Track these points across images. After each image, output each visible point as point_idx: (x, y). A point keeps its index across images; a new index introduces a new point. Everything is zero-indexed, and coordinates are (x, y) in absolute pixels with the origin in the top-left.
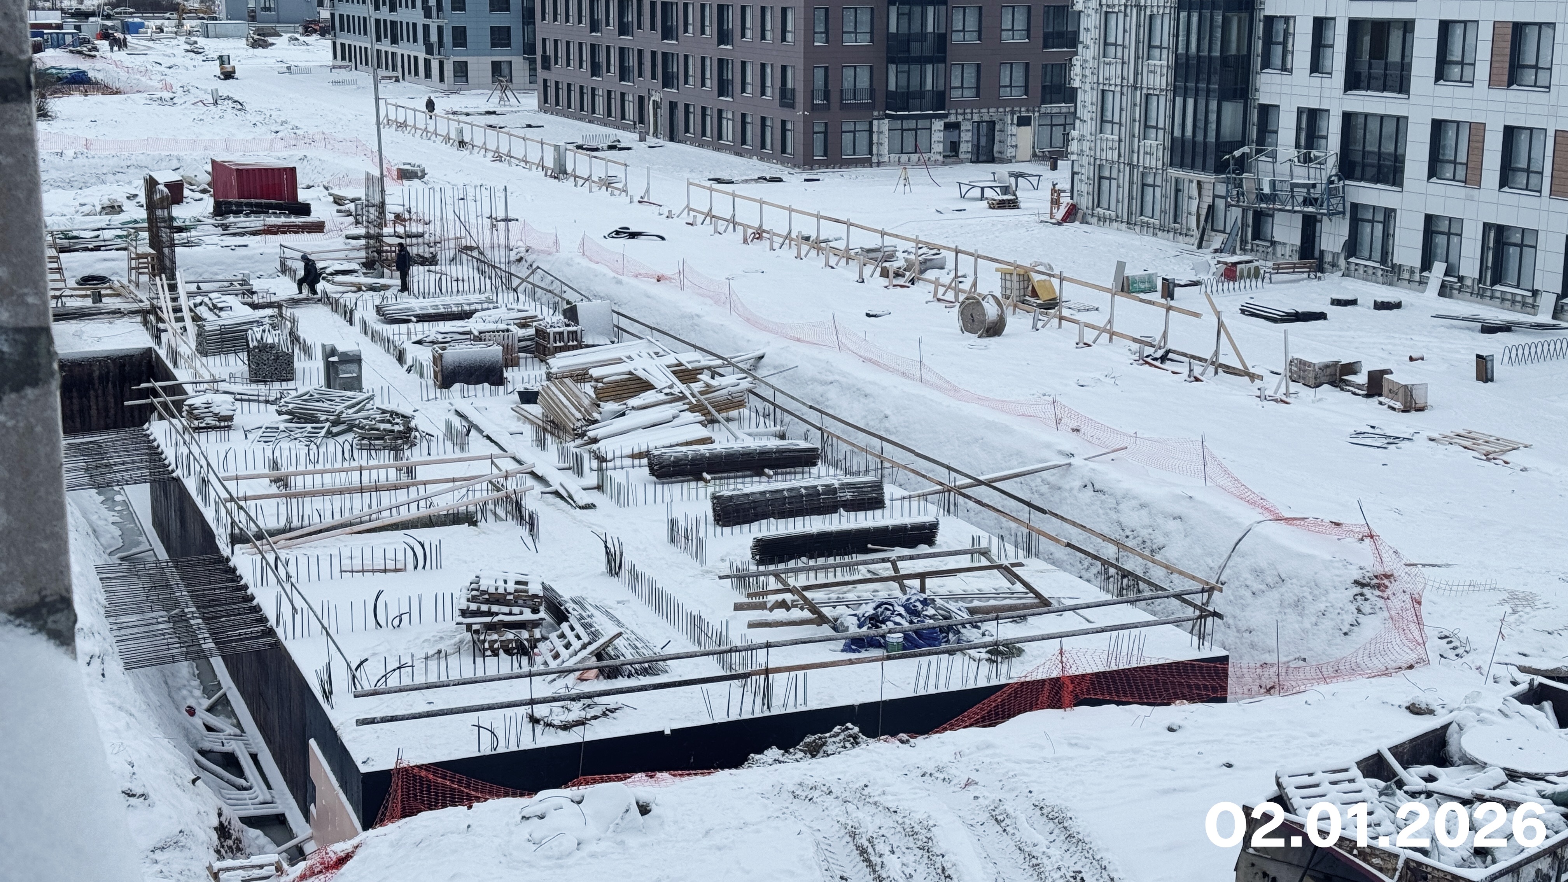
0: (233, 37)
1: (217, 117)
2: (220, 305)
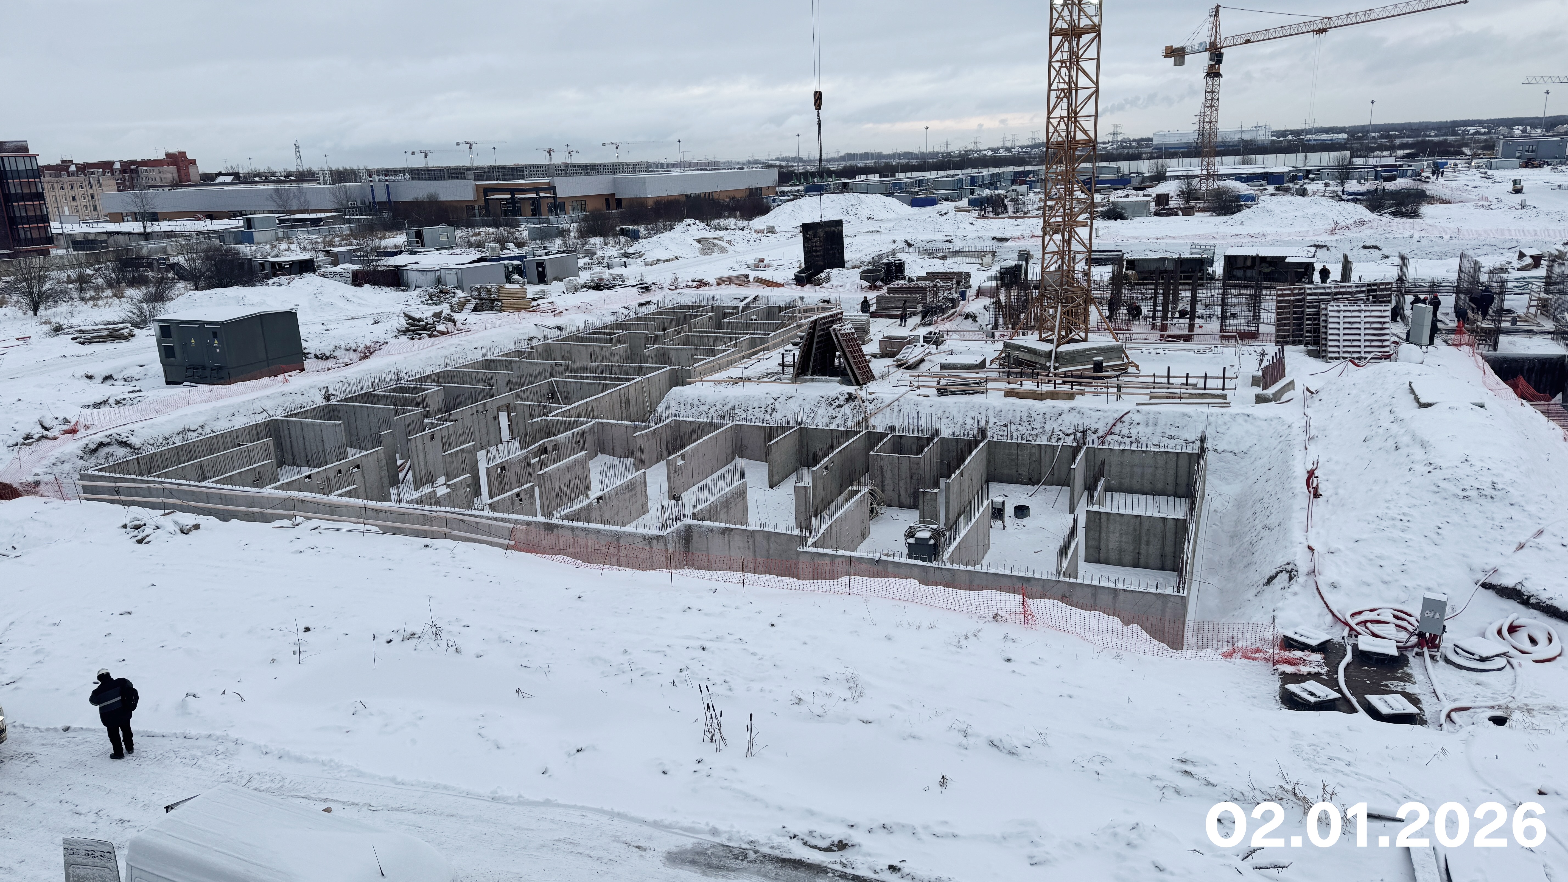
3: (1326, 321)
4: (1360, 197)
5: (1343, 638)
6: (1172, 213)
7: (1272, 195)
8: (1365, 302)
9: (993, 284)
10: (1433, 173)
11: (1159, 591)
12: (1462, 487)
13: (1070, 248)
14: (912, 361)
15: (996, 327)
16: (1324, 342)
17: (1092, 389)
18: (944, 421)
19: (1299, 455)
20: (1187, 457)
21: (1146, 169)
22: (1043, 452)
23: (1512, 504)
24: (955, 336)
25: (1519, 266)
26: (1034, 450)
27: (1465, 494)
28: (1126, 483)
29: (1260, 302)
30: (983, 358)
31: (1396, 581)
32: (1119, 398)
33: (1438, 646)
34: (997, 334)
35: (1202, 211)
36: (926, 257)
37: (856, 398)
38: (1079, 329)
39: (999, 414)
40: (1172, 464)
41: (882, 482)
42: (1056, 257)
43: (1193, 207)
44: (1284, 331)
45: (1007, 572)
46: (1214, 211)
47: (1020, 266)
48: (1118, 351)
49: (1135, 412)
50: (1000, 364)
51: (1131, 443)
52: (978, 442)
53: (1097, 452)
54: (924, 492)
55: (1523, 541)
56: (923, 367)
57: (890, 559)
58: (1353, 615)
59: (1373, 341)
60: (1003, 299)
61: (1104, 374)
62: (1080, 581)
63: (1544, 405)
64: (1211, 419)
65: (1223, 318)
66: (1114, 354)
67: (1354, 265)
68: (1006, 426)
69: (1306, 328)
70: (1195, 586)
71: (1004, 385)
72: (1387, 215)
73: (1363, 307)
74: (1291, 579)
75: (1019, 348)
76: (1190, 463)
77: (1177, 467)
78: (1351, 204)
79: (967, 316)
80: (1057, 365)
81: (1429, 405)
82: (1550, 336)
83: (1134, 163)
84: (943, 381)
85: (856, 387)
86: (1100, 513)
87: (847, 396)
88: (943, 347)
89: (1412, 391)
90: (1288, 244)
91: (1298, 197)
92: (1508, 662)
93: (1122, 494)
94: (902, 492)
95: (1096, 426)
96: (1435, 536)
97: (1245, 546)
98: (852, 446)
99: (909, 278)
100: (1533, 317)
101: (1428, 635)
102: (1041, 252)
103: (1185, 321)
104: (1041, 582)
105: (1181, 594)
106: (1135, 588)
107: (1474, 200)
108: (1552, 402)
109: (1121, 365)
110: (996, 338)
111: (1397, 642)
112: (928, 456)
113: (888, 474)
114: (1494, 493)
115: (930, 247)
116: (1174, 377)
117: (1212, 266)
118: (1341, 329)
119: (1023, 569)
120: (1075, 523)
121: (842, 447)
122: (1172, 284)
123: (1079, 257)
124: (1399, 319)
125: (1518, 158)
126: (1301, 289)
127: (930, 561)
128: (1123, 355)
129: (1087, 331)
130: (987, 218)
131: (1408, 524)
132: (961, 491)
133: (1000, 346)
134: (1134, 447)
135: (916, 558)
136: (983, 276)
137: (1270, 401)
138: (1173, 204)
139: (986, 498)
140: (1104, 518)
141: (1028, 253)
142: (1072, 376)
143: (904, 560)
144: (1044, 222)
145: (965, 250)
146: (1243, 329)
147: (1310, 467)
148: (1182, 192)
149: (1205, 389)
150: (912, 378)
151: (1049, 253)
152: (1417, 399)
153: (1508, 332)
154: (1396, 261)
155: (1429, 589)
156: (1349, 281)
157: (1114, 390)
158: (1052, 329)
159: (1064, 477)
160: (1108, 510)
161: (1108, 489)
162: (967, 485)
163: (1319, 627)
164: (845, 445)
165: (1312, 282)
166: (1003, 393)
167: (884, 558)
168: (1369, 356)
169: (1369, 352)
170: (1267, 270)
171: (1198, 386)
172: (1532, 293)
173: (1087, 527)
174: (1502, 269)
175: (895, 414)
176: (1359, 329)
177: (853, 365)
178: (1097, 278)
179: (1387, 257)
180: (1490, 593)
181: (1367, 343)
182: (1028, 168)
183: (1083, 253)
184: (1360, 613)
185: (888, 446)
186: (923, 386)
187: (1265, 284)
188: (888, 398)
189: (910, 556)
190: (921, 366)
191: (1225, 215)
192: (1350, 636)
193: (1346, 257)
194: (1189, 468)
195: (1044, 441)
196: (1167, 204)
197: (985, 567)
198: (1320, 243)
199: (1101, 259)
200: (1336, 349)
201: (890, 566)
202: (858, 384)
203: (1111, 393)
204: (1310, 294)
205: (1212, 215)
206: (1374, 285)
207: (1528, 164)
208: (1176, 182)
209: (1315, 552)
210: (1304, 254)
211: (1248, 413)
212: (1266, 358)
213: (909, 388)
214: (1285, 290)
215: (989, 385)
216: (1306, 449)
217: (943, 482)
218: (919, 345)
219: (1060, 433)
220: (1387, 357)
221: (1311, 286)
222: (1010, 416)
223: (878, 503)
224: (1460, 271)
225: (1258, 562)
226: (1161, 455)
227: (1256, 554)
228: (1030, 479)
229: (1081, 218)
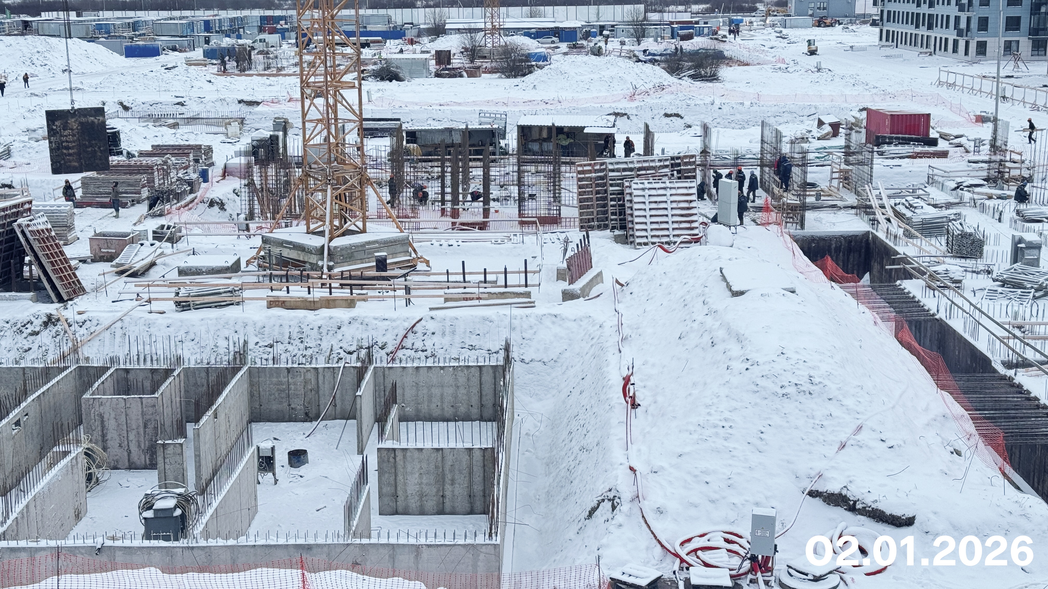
0: (801, 27)
1: (829, 80)
2: (915, 205)
3: (631, 201)
4: (658, 58)
5: (674, 572)
6: (455, 74)
7: (565, 54)
8: (670, 179)
9: (243, 160)
10: (730, 32)
11: (469, 541)
12: (780, 384)
13: (336, 115)
14: (138, 266)
15: (251, 216)
16: (630, 225)
17: (376, 293)
18: (188, 344)
19: (613, 358)
20: (491, 371)
21: (422, 20)
22: (321, 377)
23: (830, 399)
24: (196, 230)
25: (819, 135)
26: (310, 376)
27: (784, 391)
28: (424, 408)
29: (560, 181)
30: (235, 259)
31: (724, 498)
32: (408, 302)
33: (770, 570)
34: (253, 226)
35: (490, 73)
36: (151, 124)
37: (58, 320)
38: (355, 217)
39: (261, 331)
40: (475, 381)
41: (103, 436)
42: (320, 127)
43: (478, 68)
44: (588, 214)
45: (282, 541)
46: (503, 73)
47: (277, 137)
48: (405, 244)
49: (429, 319)
50: (259, 266)
51: (427, 357)
52: (235, 370)
53: (387, 372)
54: (164, 445)
55: (844, 440)
56: (154, 274)
57: (118, 543)
58: (682, 544)
59: (681, 222)
60: (257, 180)
61: (389, 273)
62: (374, 541)
63: (853, 287)
64: (516, 323)
65: (521, 200)
66: (399, 248)
67: (656, 136)
68: (271, 346)
69: (611, 210)
70: (509, 529)
71: (265, 293)
72: (686, 78)
73: (668, 185)
74: (614, 508)
75: (282, 243)
76: (495, 378)
77: (481, 384)
78: (649, 66)
79: (212, 204)
80: (331, 264)
81: (742, 293)
82: (854, 211)
83: (407, 11)
84: (183, 291)
85: (57, 305)
86: (394, 450)
87: (45, 319)
88: (180, 245)
89: (724, 278)
90: (586, 111)
91: (593, 57)
92: (841, 578)
93: (420, 423)
94: (134, 448)
95: (384, 340)
96: (758, 442)
97: (562, 474)
98: (55, 389)
99: (128, 153)
100: (836, 190)
101: (760, 557)
102: (301, 120)
103: (479, 205)
104: (325, 549)
105: (493, 542)
106: (440, 541)
107: (772, 62)
108: (860, 284)
109: (408, 261)
110: (252, 232)
111: (731, 570)
112: (167, 394)
113: (111, 424)
114: (812, 388)
115: (156, 111)
116: (470, 273)
117: (504, 138)
118: (647, 210)
119: (302, 534)
120: (364, 465)
121: (39, 392)
122: (460, 160)
123: (349, 126)
124: (705, 196)
125: (811, 16)
126: (602, 164)
127: (176, 539)
128: (410, 249)
129: (365, 219)
130: (230, 75)
131: (730, 431)
132: (216, 438)
133: (257, 241)
134: (430, 363)
135: (156, 538)
136: (230, 150)
137: (578, 297)
138: (456, 62)
139: (249, 443)
140: (399, 455)
141: (286, 122)
142: (351, 278)
143: (138, 542)
144: (302, 82)
145: (203, 115)
146: (543, 213)
147: (625, 373)
148: (466, 49)
149: (506, 286)
150: (139, 289)
151: (311, 121)
152: (729, 287)
153: (814, 208)
154: (699, 130)
155: (757, 504)
156: (652, 154)
157: (402, 292)
158: (322, 218)
159: (348, 408)
160: (404, 445)
161: (403, 418)
162: (223, 428)
163: (648, 562)
164: (45, 388)
165: (614, 156)
166: (265, 303)
167: (109, 543)
168: (679, 240)
169: (678, 236)
170: (565, 143)
171: (499, 284)
172: (833, 165)
173: (381, 471)
174: (803, 138)
175: (118, 339)
176: (666, 209)
177: (51, 274)
178: (373, 153)
179: (690, 126)
180: (818, 502)
181: (676, 226)
182: (278, 13)
183: (354, 121)
184: (689, 540)
185: (109, 384)
186: (156, 299)
187: (564, 159)
188: (106, 318)
189: (147, 536)
190: (152, 271)
191: (515, 77)
192: (681, 569)
193: (647, 126)
194: (495, 384)
195: (321, 364)
196: (449, 63)
197: (252, 538)
198: (619, 111)
199: (376, 129)
200: (643, 233)
201: (118, 553)
202: (61, 299)
203: (399, 297)
204: (613, 171)
205: (500, 77)
206: (678, 158)
207: (821, 23)
208: (457, 36)
209: (637, 473)
210: (603, 123)
211: (555, 313)
212: (571, 246)
213: (135, 303)
214: (585, 165)
215: (247, 294)
216: (620, 352)
217: (190, 427)
218: (147, 243)
219: (341, 351)
220: (697, 241)
221: (612, 160)
222: (276, 333)
223: (99, 467)
224: (763, 141)
225: (578, 491)
226: (462, 371)
227: (575, 482)
228: (307, 414)
229: (348, 78)
